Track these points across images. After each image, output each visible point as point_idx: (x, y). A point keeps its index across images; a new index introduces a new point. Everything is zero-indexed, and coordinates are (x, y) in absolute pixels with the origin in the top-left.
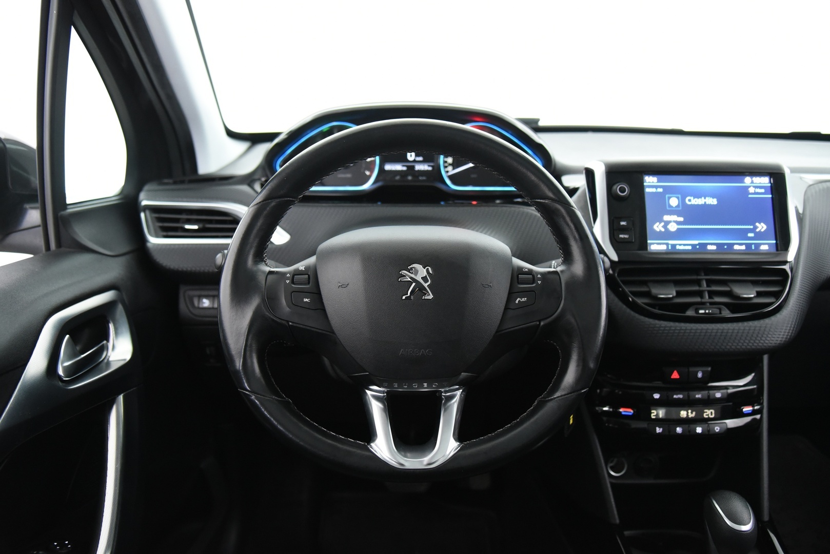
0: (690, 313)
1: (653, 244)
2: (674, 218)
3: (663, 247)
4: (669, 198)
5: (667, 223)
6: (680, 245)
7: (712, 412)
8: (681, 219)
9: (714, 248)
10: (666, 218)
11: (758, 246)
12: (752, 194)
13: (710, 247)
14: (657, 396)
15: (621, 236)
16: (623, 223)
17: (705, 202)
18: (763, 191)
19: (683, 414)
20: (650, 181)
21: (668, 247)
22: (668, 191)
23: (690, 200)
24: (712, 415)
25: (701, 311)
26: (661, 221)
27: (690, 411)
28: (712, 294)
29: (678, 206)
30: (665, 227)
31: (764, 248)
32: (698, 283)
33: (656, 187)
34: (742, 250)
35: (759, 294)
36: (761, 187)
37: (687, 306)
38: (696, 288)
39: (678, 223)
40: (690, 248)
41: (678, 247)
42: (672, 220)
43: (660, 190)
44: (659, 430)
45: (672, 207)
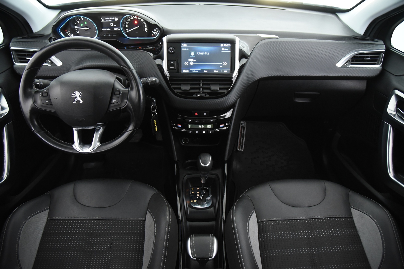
0: (194, 96)
1: (184, 70)
2: (192, 60)
3: (188, 71)
4: (191, 52)
5: (190, 62)
6: (194, 70)
7: (210, 126)
8: (195, 60)
9: (206, 71)
10: (189, 60)
11: (223, 71)
12: (223, 51)
13: (205, 71)
14: (190, 121)
15: (171, 67)
16: (172, 63)
17: (205, 54)
18: (227, 49)
19: (200, 126)
20: (184, 45)
21: (189, 71)
22: (191, 49)
23: (199, 53)
24: (210, 127)
25: (198, 95)
26: (187, 61)
27: (202, 126)
28: (203, 89)
29: (194, 55)
30: (189, 63)
31: (225, 71)
32: (199, 85)
33: (186, 48)
34: (217, 72)
35: (220, 89)
36: (226, 48)
37: (193, 93)
38: (197, 86)
39: (193, 62)
40: (197, 71)
41: (193, 71)
42: (192, 61)
43: (188, 49)
44: (190, 132)
45: (192, 56)
